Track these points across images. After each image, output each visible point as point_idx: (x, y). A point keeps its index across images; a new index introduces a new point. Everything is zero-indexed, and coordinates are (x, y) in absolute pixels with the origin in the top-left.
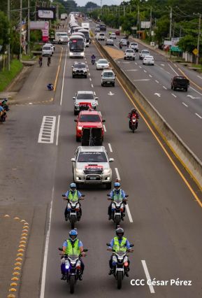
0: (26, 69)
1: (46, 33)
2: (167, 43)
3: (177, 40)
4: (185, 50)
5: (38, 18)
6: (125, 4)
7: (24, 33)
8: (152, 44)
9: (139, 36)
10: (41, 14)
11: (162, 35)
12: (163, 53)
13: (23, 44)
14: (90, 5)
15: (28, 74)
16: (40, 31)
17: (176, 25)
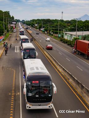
0: (10, 35)
1: (14, 27)
2: (41, 29)
3: (44, 29)
4: (45, 31)
5: (13, 24)
6: (31, 20)
7: (9, 27)
8: (38, 29)
9: (35, 28)
10: (13, 23)
11: (40, 27)
12: (40, 32)
13: (9, 30)
14: (23, 20)
15: (11, 36)
16: (13, 27)
17: (43, 25)
